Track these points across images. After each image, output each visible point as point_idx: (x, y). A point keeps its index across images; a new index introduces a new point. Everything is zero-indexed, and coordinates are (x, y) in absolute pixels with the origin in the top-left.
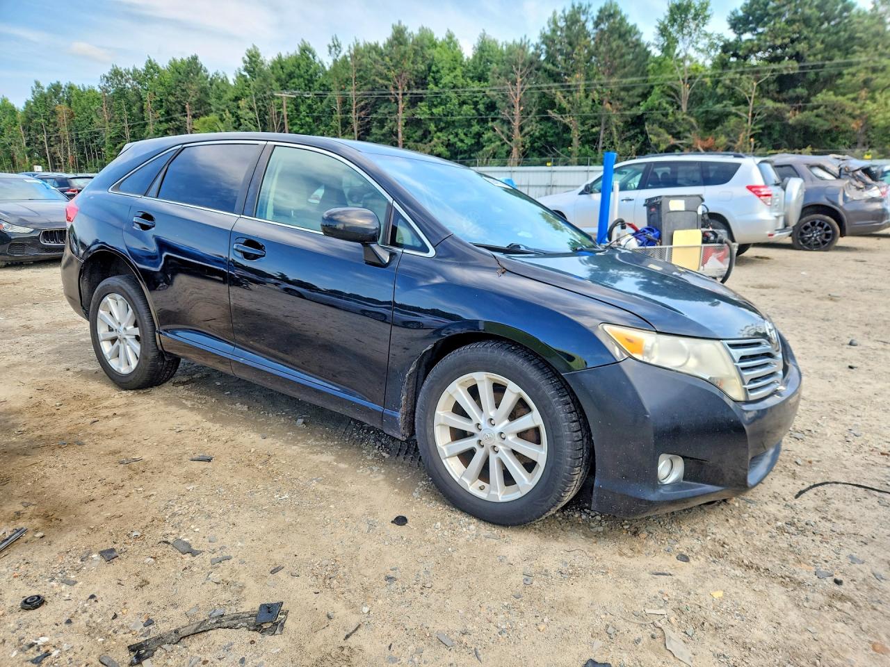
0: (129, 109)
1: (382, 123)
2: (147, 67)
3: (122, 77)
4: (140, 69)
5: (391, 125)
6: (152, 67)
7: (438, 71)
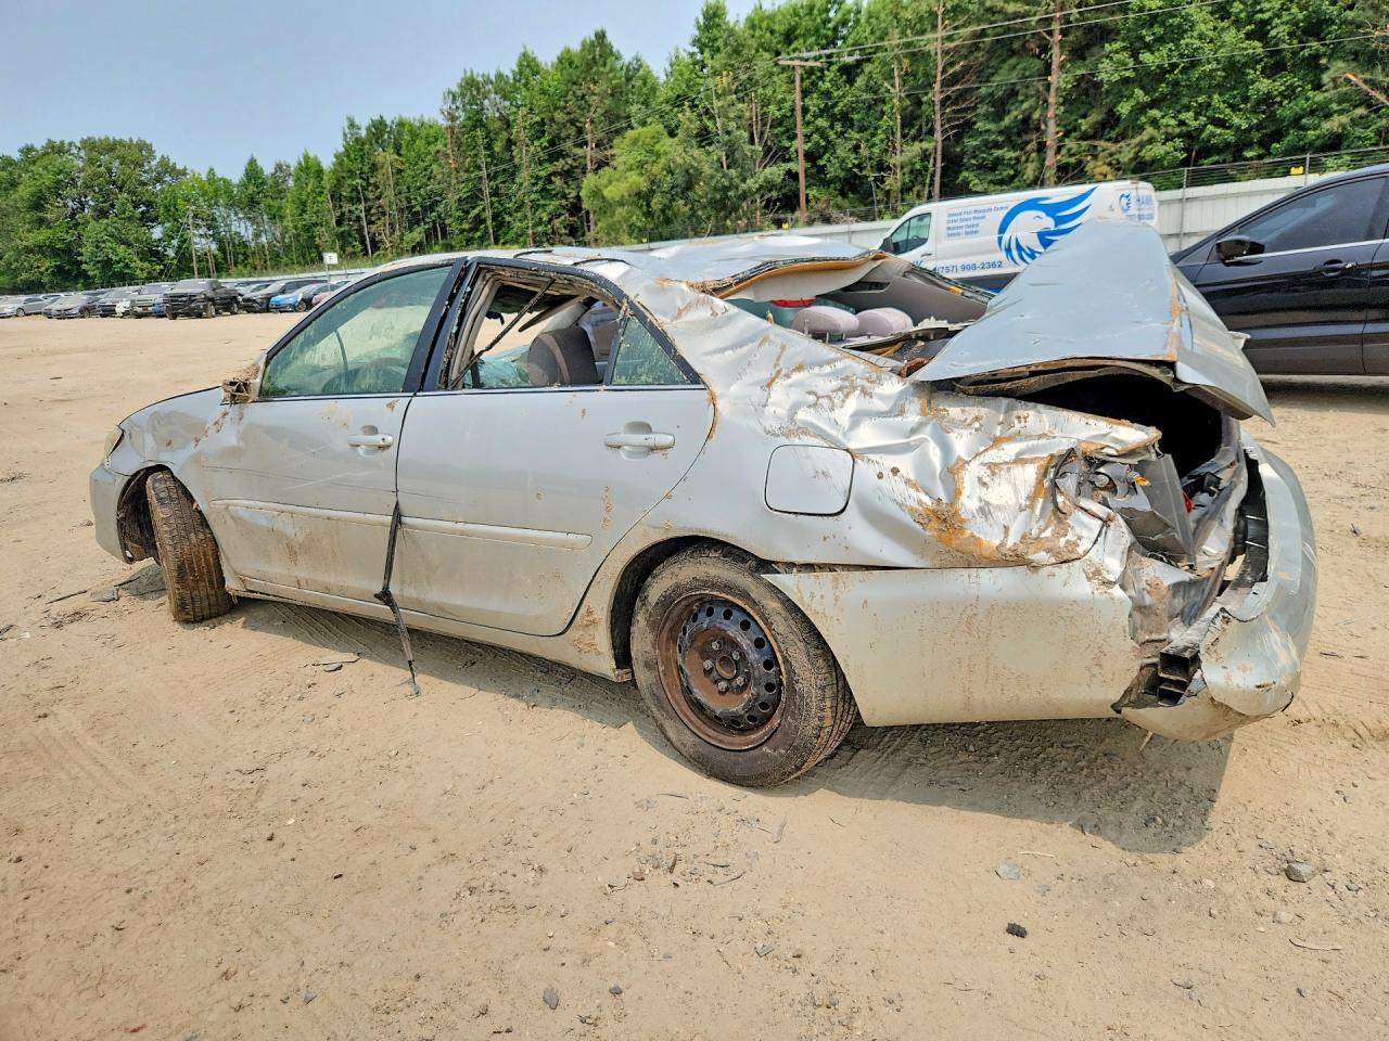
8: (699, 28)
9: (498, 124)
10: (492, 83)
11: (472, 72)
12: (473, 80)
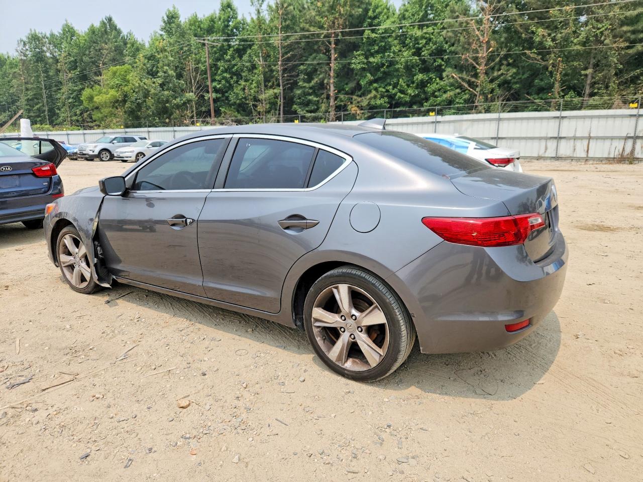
0: (46, 71)
1: (310, 76)
2: (64, 30)
3: (39, 41)
4: (57, 34)
5: (321, 76)
6: (69, 32)
7: (375, 17)
8: (164, 22)
9: (51, 61)
10: (47, 38)
11: (35, 31)
12: (36, 36)
